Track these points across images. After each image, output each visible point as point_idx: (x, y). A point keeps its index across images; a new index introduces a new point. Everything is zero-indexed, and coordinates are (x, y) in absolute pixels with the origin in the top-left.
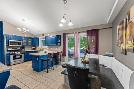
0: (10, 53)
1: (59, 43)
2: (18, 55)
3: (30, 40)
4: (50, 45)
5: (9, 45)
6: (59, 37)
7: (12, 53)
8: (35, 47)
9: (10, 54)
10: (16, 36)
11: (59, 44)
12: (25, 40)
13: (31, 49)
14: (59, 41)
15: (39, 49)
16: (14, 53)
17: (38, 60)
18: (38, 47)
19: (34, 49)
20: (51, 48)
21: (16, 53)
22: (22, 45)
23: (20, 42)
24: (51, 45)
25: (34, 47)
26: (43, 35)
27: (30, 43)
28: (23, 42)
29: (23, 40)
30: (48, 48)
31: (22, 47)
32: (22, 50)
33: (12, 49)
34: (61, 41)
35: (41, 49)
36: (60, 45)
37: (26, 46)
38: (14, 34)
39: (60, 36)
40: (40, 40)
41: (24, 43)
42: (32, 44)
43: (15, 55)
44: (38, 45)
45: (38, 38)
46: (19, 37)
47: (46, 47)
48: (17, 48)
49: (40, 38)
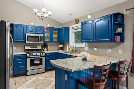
0: (26, 55)
1: (119, 34)
2: (37, 59)
3: (56, 33)
4: (93, 42)
5: (27, 42)
6: (119, 19)
7: (29, 54)
8: (64, 46)
9: (27, 57)
10: (35, 26)
11: (119, 38)
12: (48, 33)
13: (57, 48)
14: (119, 30)
15: (69, 49)
16: (32, 55)
17: (66, 79)
18: (68, 44)
19: (62, 48)
20: (95, 49)
21: (34, 54)
22: (44, 42)
23: (40, 36)
24: (96, 42)
25: (62, 46)
26: (77, 21)
27: (56, 37)
28: (45, 36)
29: (45, 32)
30: (86, 49)
31: (44, 45)
32: (44, 50)
33: (31, 47)
34: (123, 30)
35: (74, 49)
36: (122, 40)
37: (49, 44)
38: (32, 24)
39: (122, 16)
40: (71, 31)
41: (47, 37)
42: (58, 40)
43: (33, 58)
44: (69, 41)
45: (69, 28)
46: (40, 27)
47: (83, 45)
48: (36, 47)
49: (71, 27)
